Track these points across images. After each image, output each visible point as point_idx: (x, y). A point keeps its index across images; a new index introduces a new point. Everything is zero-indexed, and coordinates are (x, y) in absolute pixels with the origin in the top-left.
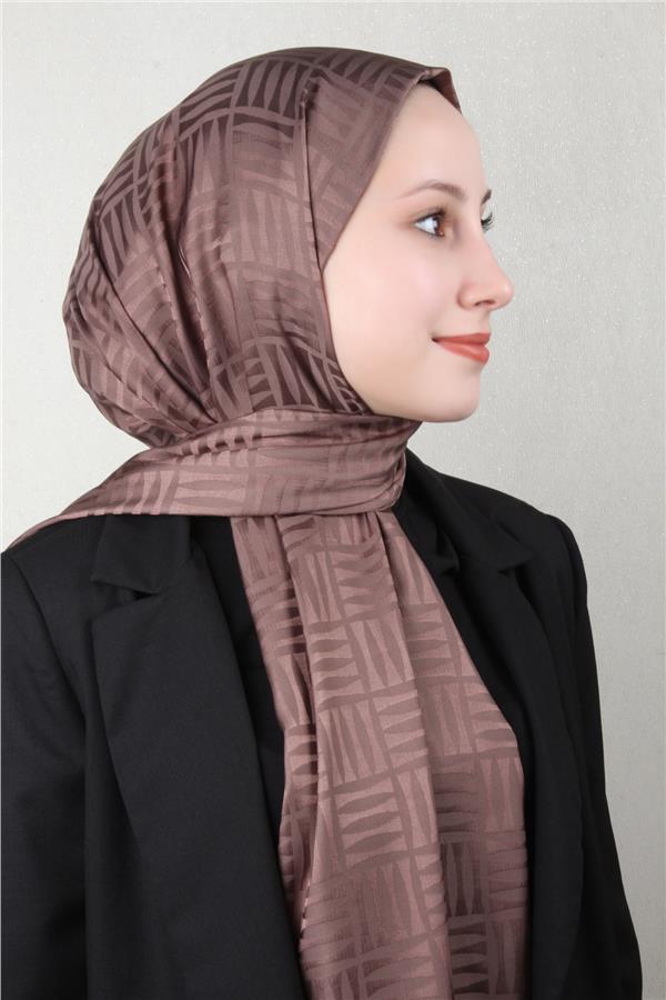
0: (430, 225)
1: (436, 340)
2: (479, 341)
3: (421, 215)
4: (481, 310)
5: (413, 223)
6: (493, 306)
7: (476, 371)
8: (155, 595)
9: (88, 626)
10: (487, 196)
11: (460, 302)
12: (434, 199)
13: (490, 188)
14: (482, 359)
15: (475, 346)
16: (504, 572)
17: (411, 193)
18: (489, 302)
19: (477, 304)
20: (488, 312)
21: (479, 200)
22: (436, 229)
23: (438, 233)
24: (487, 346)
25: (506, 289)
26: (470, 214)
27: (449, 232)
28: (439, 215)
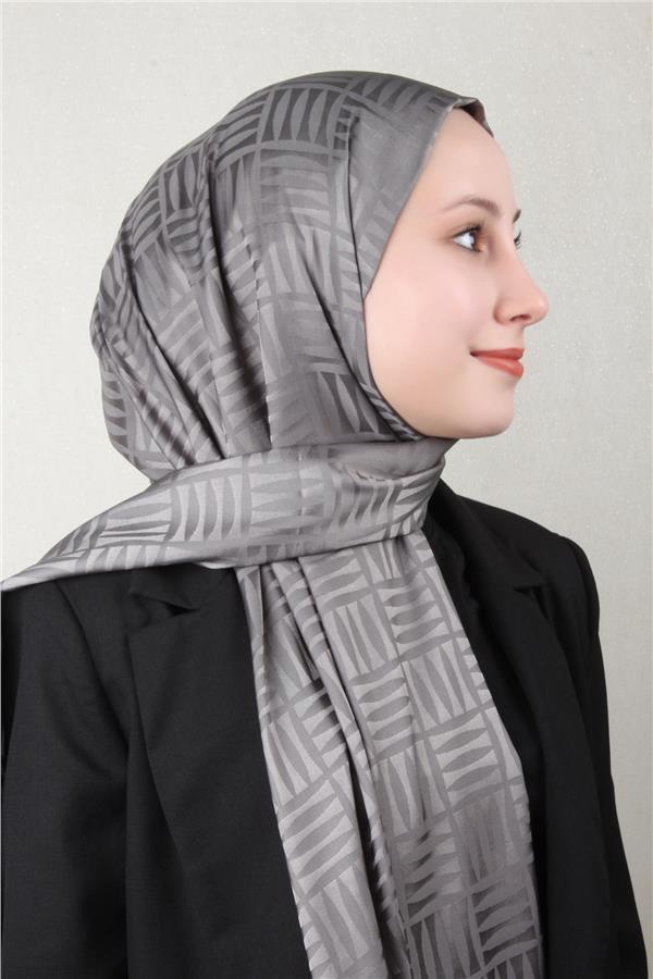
0: (467, 240)
1: (474, 354)
2: (514, 355)
3: (461, 230)
4: (517, 325)
5: (451, 238)
6: (529, 322)
7: (512, 385)
8: (193, 610)
9: (126, 642)
10: (517, 216)
11: (496, 317)
12: (472, 214)
13: (519, 207)
14: (517, 373)
15: (509, 361)
16: (523, 591)
17: (449, 208)
18: (524, 317)
19: (513, 319)
20: (522, 329)
21: (511, 219)
22: (473, 245)
23: (475, 248)
24: (520, 361)
25: (541, 304)
26: (503, 230)
27: (484, 247)
28: (475, 230)
